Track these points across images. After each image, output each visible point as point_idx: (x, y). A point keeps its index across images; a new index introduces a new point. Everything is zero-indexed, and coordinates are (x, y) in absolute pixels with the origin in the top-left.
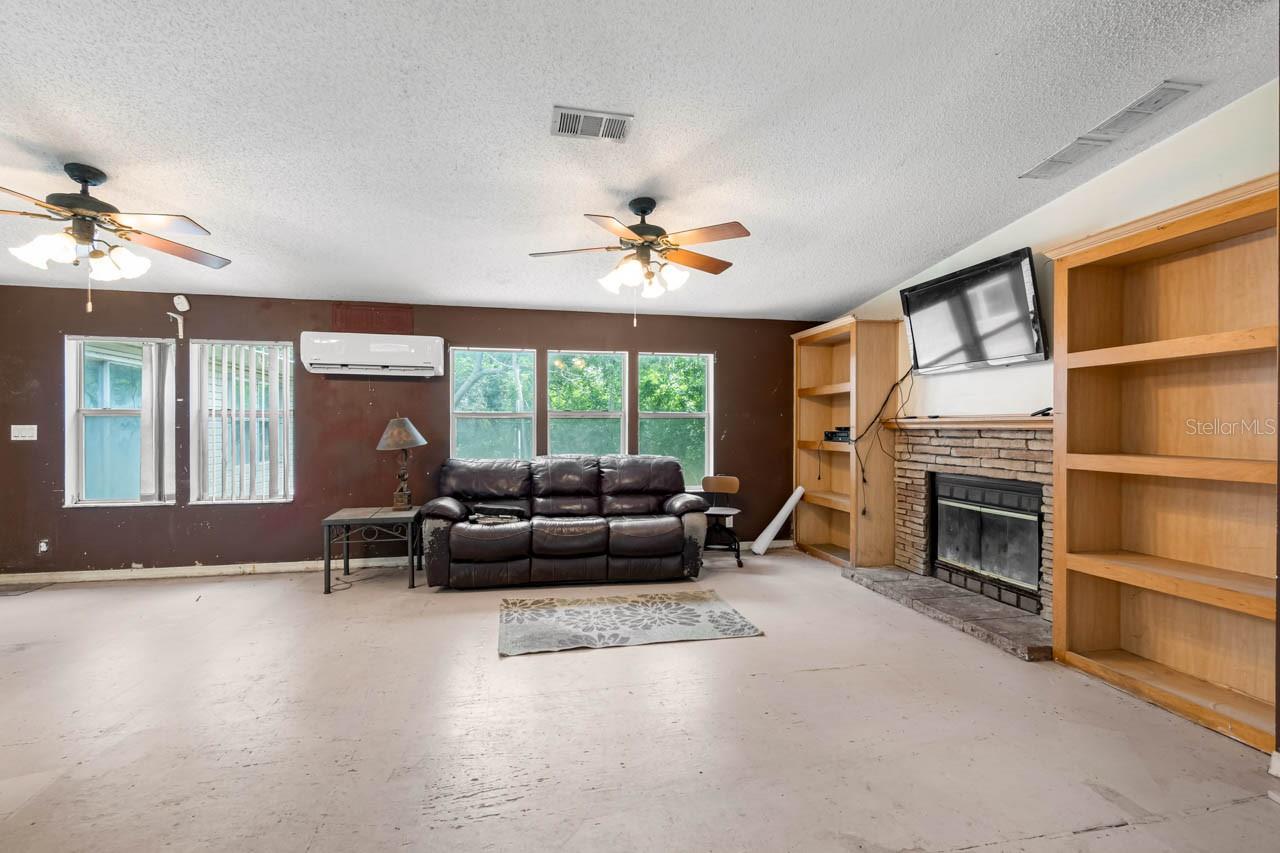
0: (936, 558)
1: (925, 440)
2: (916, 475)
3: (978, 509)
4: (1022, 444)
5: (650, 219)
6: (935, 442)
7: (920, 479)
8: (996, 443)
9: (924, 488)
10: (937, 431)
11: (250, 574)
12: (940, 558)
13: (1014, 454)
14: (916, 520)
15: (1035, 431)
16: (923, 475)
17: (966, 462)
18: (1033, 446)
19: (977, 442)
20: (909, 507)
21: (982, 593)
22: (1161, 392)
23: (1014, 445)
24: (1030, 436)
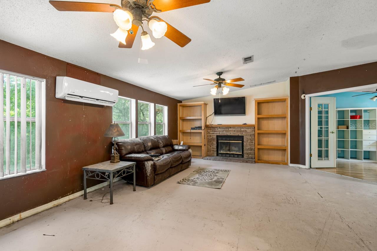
0: (218, 152)
1: (216, 129)
2: (214, 136)
3: (229, 141)
4: (240, 129)
5: (222, 77)
6: (219, 129)
7: (215, 137)
8: (235, 129)
9: (216, 139)
10: (219, 127)
11: (18, 221)
12: (219, 152)
13: (238, 131)
14: (214, 145)
15: (242, 127)
16: (216, 136)
17: (227, 133)
18: (242, 129)
19: (230, 129)
20: (212, 143)
21: (230, 157)
22: (262, 122)
23: (238, 129)
24: (241, 128)
